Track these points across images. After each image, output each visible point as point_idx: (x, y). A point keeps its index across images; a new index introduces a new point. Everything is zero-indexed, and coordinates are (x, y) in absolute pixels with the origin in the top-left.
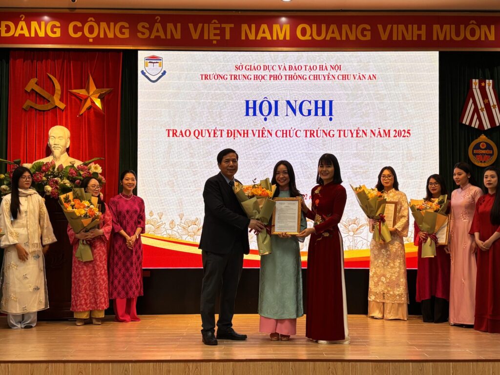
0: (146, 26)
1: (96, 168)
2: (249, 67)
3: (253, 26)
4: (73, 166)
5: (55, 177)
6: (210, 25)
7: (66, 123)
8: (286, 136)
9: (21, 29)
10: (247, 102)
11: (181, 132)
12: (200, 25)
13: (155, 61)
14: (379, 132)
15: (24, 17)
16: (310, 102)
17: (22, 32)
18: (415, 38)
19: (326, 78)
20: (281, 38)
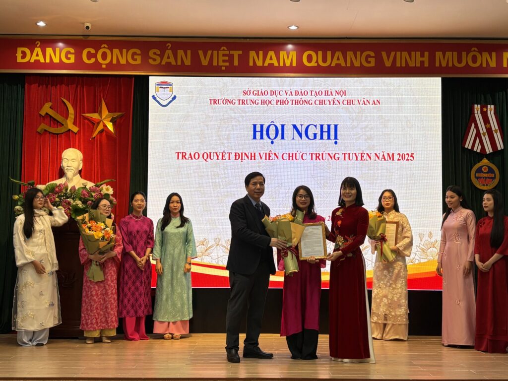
0: (157, 53)
1: (107, 189)
2: (257, 93)
3: (261, 53)
4: (85, 187)
5: (68, 198)
6: (220, 51)
7: (79, 146)
8: (293, 159)
9: (37, 55)
10: (255, 126)
11: (190, 154)
12: (210, 52)
13: (166, 86)
14: (383, 155)
15: (39, 44)
17: (37, 58)
18: (418, 65)
19: (332, 103)
20: (288, 64)
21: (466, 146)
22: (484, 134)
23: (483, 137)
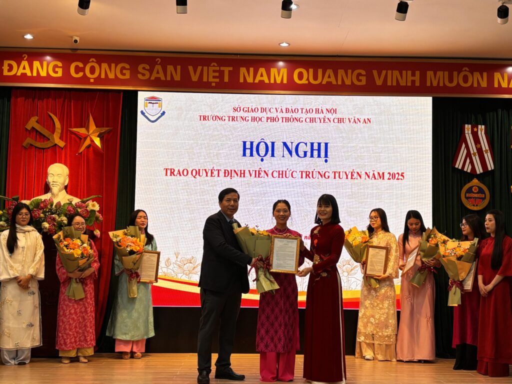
0: (146, 68)
1: (93, 206)
2: (247, 109)
3: (252, 70)
4: (71, 203)
5: (53, 214)
6: (210, 68)
7: (65, 161)
8: (282, 177)
9: (24, 68)
10: (245, 143)
11: (179, 171)
12: (200, 68)
13: (155, 102)
14: (374, 174)
15: (27, 57)
16: (306, 144)
17: (24, 71)
19: (322, 121)
20: (279, 81)
21: (457, 166)
22: (474, 154)
23: (474, 158)
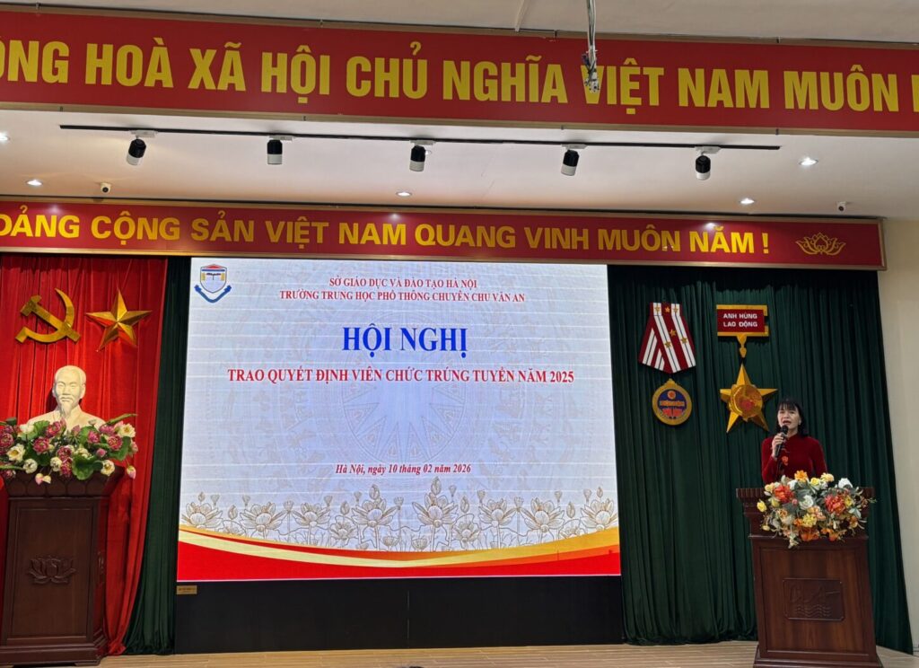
0: (204, 224)
1: (127, 430)
2: (350, 282)
3: (356, 226)
4: (92, 427)
5: (66, 443)
6: (296, 223)
7: (79, 361)
8: (402, 379)
9: (21, 225)
10: (347, 330)
11: (250, 373)
12: (282, 224)
13: (216, 273)
14: (531, 374)
15: (26, 209)
17: (22, 230)
18: (575, 247)
19: (457, 297)
20: (394, 242)
21: (644, 362)
23: (667, 350)
